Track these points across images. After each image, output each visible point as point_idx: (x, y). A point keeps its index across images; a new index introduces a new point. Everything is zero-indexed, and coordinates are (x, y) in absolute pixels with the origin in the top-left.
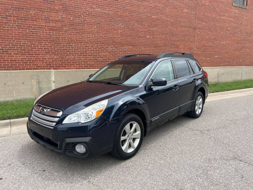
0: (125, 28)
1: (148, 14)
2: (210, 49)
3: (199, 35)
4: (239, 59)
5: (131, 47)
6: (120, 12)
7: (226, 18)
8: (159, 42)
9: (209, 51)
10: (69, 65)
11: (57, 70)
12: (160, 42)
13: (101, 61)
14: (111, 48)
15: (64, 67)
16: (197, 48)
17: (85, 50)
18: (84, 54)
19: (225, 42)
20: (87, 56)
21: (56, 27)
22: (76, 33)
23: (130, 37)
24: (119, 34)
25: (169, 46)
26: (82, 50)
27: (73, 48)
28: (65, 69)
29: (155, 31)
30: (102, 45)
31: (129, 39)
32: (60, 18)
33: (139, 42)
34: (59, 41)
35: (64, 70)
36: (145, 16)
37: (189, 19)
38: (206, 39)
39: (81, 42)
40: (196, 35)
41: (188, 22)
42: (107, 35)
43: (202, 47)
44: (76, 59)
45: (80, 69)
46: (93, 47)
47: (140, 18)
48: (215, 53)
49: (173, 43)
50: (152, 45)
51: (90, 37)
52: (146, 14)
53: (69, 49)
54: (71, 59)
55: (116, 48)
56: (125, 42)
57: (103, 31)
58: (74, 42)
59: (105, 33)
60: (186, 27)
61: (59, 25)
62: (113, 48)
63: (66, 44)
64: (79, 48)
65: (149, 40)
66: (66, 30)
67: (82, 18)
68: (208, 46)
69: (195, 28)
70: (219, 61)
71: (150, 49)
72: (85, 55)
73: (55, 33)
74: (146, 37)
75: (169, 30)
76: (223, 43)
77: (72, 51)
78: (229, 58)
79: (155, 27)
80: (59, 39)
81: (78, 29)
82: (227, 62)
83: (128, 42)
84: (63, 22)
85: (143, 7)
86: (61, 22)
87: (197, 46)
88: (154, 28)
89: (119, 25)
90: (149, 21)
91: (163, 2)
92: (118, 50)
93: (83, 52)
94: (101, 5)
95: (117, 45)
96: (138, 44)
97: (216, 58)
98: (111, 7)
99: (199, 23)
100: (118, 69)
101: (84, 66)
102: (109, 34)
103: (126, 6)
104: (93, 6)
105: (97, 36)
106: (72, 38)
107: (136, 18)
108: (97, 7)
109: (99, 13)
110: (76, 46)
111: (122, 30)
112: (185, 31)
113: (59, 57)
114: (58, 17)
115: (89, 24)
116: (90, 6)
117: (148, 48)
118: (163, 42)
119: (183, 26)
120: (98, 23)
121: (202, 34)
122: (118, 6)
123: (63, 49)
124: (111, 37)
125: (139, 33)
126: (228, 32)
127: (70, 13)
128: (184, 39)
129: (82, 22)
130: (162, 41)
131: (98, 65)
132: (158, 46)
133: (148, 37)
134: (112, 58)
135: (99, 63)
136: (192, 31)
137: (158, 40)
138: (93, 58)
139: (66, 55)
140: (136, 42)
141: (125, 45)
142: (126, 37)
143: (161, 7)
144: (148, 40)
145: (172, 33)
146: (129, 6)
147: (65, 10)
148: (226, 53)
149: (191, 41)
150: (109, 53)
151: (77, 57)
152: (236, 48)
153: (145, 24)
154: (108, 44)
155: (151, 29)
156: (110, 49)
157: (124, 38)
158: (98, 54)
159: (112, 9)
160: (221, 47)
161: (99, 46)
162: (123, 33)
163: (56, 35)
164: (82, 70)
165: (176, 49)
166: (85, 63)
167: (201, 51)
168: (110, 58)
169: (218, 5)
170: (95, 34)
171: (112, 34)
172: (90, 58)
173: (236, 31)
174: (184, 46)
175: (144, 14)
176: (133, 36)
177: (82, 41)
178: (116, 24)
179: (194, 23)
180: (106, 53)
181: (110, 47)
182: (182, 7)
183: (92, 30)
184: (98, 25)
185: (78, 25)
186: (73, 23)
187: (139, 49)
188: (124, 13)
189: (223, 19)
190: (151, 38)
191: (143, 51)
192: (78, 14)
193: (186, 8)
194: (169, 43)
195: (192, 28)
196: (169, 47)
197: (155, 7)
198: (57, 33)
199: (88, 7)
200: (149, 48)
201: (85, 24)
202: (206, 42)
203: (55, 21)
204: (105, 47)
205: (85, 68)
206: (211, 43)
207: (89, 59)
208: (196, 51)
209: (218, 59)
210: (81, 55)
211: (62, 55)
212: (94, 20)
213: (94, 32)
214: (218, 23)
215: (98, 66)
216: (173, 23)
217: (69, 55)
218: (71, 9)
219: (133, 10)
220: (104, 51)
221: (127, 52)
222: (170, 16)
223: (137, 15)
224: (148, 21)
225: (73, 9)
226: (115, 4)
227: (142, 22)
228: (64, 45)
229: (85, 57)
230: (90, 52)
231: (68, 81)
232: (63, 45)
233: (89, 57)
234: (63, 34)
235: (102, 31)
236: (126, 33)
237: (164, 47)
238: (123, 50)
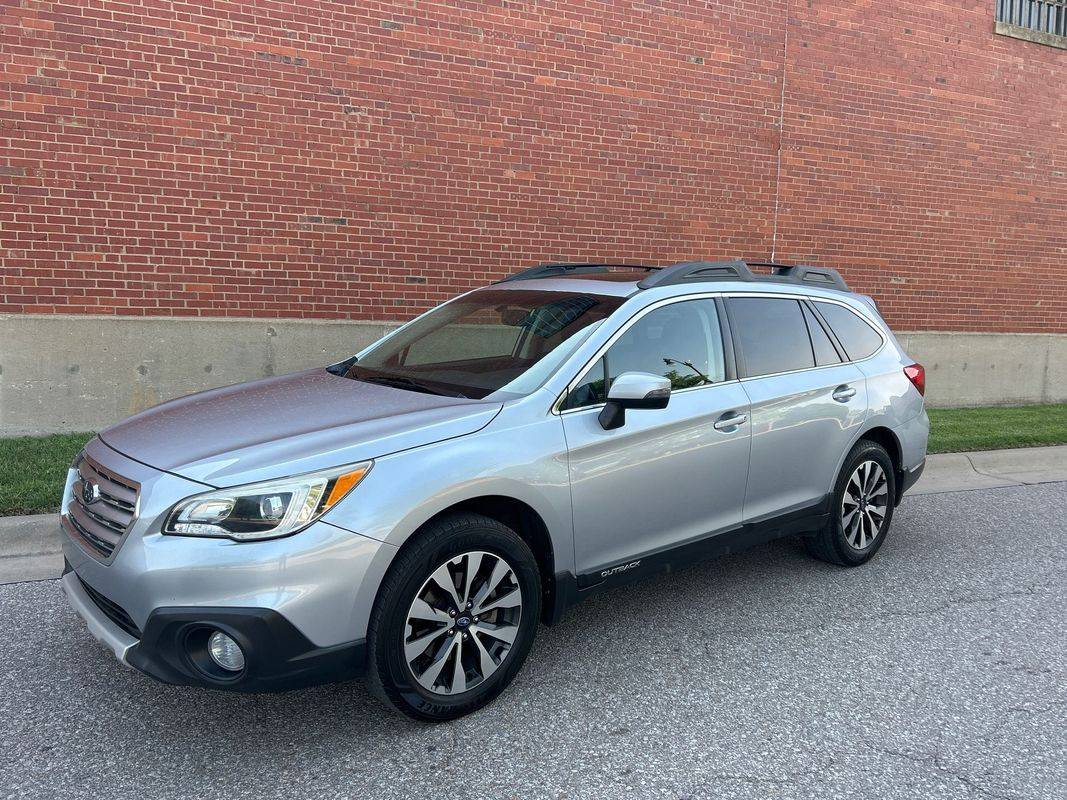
0: (385, 130)
1: (514, 68)
2: (857, 242)
3: (797, 175)
4: (1032, 298)
5: (417, 221)
6: (362, 54)
7: (951, 94)
8: (571, 201)
9: (857, 254)
10: (80, 292)
11: (17, 316)
12: (579, 202)
13: (254, 281)
14: (312, 219)
15: (53, 300)
16: (786, 237)
17: (170, 227)
18: (162, 243)
19: (950, 214)
20: (178, 253)
21: (20, 116)
22: (121, 144)
23: (415, 172)
24: (353, 158)
25: (625, 220)
26: (151, 226)
27: (107, 214)
28: (61, 310)
29: (552, 149)
30: (258, 208)
31: (408, 180)
32: (39, 74)
33: (461, 199)
34: (32, 182)
35: (52, 317)
36: (496, 74)
37: (742, 95)
38: (840, 191)
39: (147, 191)
40: (781, 173)
41: (738, 108)
42: (286, 160)
43: (817, 233)
44: (121, 267)
45: (139, 313)
46: (209, 213)
47: (468, 85)
48: (891, 262)
49: (650, 207)
50: (531, 213)
51: (198, 169)
52: (504, 67)
53: (81, 221)
54: (91, 266)
55: (334, 221)
56: (383, 193)
57: (270, 142)
58: (109, 188)
59: (279, 151)
60: (725, 132)
61: (37, 103)
62: (319, 220)
63: (69, 194)
64: (135, 216)
65: (516, 189)
66: (68, 130)
67: (155, 77)
68: (851, 229)
69: (775, 142)
70: (911, 304)
71: (524, 234)
72: (169, 252)
73: (14, 143)
74: (501, 173)
75: (627, 143)
76: (934, 218)
77: (99, 231)
78: (971, 289)
79: (550, 126)
80: (30, 172)
81: (135, 128)
82: (961, 312)
83: (403, 194)
84: (57, 92)
85: (487, 33)
86: (47, 91)
87: (787, 224)
88: (547, 134)
89: (353, 113)
90: (519, 100)
91: (598, 14)
92: (346, 230)
93: (157, 235)
94: (260, 21)
95: (340, 206)
96: (456, 207)
97: (894, 286)
98: (311, 29)
99: (801, 117)
100: (344, 322)
101: (162, 303)
102: (300, 157)
103: (394, 26)
104: (214, 23)
105: (234, 163)
106: (99, 169)
107: (447, 82)
108: (236, 26)
109: (251, 54)
110: (121, 206)
111: (368, 136)
112: (720, 153)
113: (30, 254)
114: (33, 71)
115: (193, 107)
116: (200, 20)
117: (512, 226)
118: (595, 203)
119: (707, 130)
120: (242, 105)
121: (818, 171)
122: (349, 27)
123: (51, 219)
124: (310, 170)
125: (463, 154)
126: (967, 163)
127: (93, 50)
128: (713, 192)
129: (156, 94)
130: (587, 195)
131: (238, 297)
132: (567, 223)
133: (510, 173)
134: (314, 267)
135: (242, 289)
136: (760, 151)
137: (567, 194)
138: (209, 263)
139: (68, 247)
140: (447, 198)
141: (387, 209)
142: (392, 170)
143: (589, 34)
144: (509, 189)
145: (645, 159)
146: (410, 28)
147: (70, 38)
148: (954, 266)
149: (753, 203)
150: (300, 243)
151: (124, 258)
152: (1011, 242)
153: (495, 112)
154: (292, 201)
155: (529, 139)
156: (303, 223)
157: (379, 177)
158: (236, 247)
159: (320, 39)
160: (924, 235)
161: (247, 207)
162: (375, 152)
163: (20, 153)
164: (147, 318)
165: (667, 237)
166: (167, 287)
167: (808, 251)
168: (303, 267)
169: (907, 31)
170: (225, 154)
171: (317, 155)
172: (196, 262)
173: (1015, 158)
174: (713, 225)
175: (492, 66)
176: (432, 167)
177: (154, 182)
178: (339, 109)
179: (773, 113)
180: (284, 242)
181: (305, 214)
182: (701, 40)
183: (211, 135)
184: (239, 113)
185: (137, 110)
186: (108, 98)
187: (463, 231)
188: (383, 57)
189: (934, 98)
190: (526, 183)
191: (485, 239)
192: (138, 56)
193: (724, 43)
194: (627, 206)
195: (757, 137)
196: (629, 227)
197: (552, 36)
198: (24, 144)
199: (189, 28)
200: (519, 227)
201: (172, 105)
202: (841, 210)
203: (15, 87)
204: (278, 217)
205: (166, 312)
206: (869, 213)
207: (188, 270)
208: (777, 249)
209: (906, 292)
210: (149, 251)
211: (45, 246)
212: (219, 85)
213: (217, 144)
214: (906, 119)
215: (234, 305)
216: (651, 110)
217: (82, 248)
218: (99, 33)
219: (431, 48)
220: (269, 233)
221: (399, 241)
222: (636, 79)
223: (452, 67)
224: (511, 99)
225: (109, 34)
226: (337, 17)
227: (481, 102)
228: (59, 202)
229: (167, 261)
230: (196, 237)
231: (73, 370)
232: (50, 202)
233: (187, 262)
234: (53, 147)
235: (261, 141)
236: (392, 154)
237: (599, 225)
238: (372, 232)
